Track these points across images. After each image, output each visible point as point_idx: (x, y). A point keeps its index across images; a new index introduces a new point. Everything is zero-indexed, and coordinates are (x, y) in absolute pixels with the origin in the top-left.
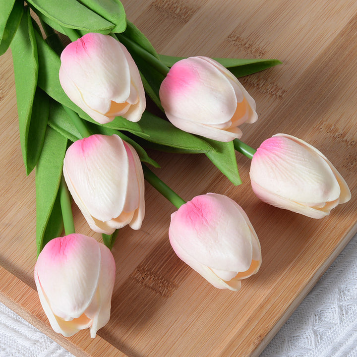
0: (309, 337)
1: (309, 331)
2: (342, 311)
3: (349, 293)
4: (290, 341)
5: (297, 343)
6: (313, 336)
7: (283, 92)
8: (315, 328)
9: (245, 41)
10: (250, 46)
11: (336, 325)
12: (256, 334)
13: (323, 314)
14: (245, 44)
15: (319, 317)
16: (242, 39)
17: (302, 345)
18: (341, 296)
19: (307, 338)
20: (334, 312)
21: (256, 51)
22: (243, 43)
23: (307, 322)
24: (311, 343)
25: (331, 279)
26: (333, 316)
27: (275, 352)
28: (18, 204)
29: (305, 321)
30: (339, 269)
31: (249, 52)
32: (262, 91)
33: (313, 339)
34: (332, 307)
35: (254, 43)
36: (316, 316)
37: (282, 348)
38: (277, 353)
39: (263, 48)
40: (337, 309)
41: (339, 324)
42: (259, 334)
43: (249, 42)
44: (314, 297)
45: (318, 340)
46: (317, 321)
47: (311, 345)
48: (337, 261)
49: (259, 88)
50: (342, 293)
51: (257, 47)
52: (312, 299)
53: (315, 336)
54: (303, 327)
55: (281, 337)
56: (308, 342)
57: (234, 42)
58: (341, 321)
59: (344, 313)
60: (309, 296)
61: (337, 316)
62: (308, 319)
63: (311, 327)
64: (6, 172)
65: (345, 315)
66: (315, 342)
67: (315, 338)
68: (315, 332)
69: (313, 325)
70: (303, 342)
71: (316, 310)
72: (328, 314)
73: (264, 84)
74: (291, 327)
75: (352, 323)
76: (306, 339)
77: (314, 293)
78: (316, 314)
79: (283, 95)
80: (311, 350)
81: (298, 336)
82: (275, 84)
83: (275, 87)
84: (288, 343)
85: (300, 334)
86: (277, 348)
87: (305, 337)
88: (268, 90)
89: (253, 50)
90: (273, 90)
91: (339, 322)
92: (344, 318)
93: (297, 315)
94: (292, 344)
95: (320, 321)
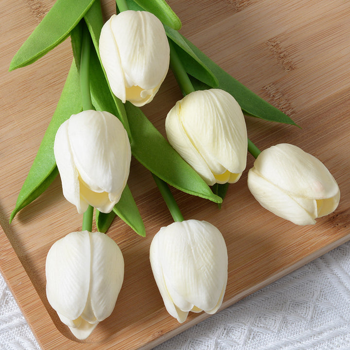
0: (210, 346)
1: (211, 341)
2: (250, 334)
3: (264, 321)
4: (193, 342)
5: (197, 347)
6: (214, 347)
7: (292, 113)
8: (219, 341)
9: (282, 50)
10: (285, 56)
11: (238, 345)
12: (160, 328)
13: (232, 331)
14: (281, 53)
15: (227, 332)
16: (280, 47)
18: (256, 321)
19: (208, 346)
20: (243, 333)
21: (288, 63)
22: (280, 51)
23: (214, 332)
25: (255, 302)
26: (240, 336)
27: (174, 347)
28: (14, 124)
30: (266, 296)
31: (281, 63)
32: (274, 104)
34: (243, 328)
35: (289, 55)
36: (225, 329)
37: (182, 345)
39: (296, 63)
40: (246, 331)
41: (241, 346)
42: (162, 329)
43: (285, 52)
44: (232, 311)
46: (224, 335)
48: (268, 287)
49: (273, 100)
50: (258, 319)
51: (291, 60)
52: (229, 312)
53: (215, 347)
54: (210, 335)
55: (185, 335)
57: (272, 47)
58: (245, 343)
59: (251, 337)
60: (228, 309)
61: (243, 337)
62: (217, 330)
63: (216, 338)
64: (17, 90)
65: (250, 340)
68: (217, 344)
69: (219, 337)
70: (202, 348)
71: (228, 325)
72: (237, 332)
73: (279, 98)
74: (199, 330)
76: (206, 347)
77: (233, 308)
78: (227, 328)
79: (291, 116)
82: (289, 102)
83: (287, 105)
84: (189, 344)
85: (204, 341)
86: (177, 344)
87: (206, 345)
88: (280, 106)
89: (285, 62)
90: (285, 106)
91: (242, 344)
92: (249, 342)
93: (209, 322)
94: (193, 346)
95: (226, 336)
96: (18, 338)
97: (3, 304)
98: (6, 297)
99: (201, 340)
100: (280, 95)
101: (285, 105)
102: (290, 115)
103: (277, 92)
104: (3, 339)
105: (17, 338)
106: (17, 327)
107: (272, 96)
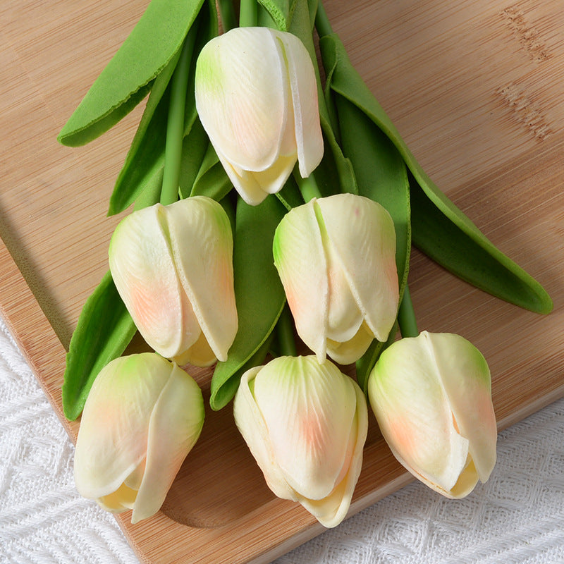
0: (419, 532)
1: (422, 524)
2: (488, 512)
3: (510, 488)
4: (390, 526)
5: (398, 534)
6: (426, 534)
7: (548, 132)
8: (435, 523)
9: (528, 25)
10: (533, 37)
11: (468, 530)
13: (457, 506)
14: (526, 31)
15: (448, 508)
16: (524, 21)
17: (405, 541)
18: (496, 488)
19: (417, 532)
20: (475, 510)
21: (538, 48)
22: (524, 28)
23: (427, 508)
24: (419, 543)
26: (471, 515)
27: (359, 535)
29: (424, 505)
30: (512, 445)
31: (526, 47)
32: (516, 118)
33: (423, 538)
34: (474, 500)
35: (541, 35)
36: (444, 503)
37: (372, 532)
38: (361, 537)
39: (551, 48)
40: (480, 506)
41: (473, 532)
43: (533, 29)
45: (431, 543)
46: (443, 513)
47: (417, 546)
49: (514, 111)
50: (499, 484)
51: (542, 43)
53: (429, 535)
54: (418, 513)
56: (416, 539)
57: (510, 21)
58: (480, 526)
59: (489, 517)
61: (476, 517)
62: (430, 504)
63: (429, 518)
65: (489, 520)
66: (425, 545)
67: (427, 538)
68: (431, 529)
69: (434, 517)
70: (407, 536)
73: (525, 108)
74: (400, 506)
75: (493, 538)
76: (414, 535)
79: (546, 137)
80: (413, 553)
81: (404, 524)
82: (541, 114)
83: (538, 119)
84: (385, 529)
85: (409, 523)
86: (364, 530)
87: (413, 530)
88: (527, 121)
89: (534, 46)
90: (534, 122)
91: (474, 528)
92: (485, 524)
93: (417, 491)
94: (391, 533)
95: (447, 515)
96: (94, 524)
97: (66, 467)
98: (71, 455)
99: (404, 522)
100: (526, 102)
101: (534, 119)
102: (544, 136)
103: (520, 98)
104: (68, 526)
105: (92, 524)
106: (91, 506)
107: (512, 104)
